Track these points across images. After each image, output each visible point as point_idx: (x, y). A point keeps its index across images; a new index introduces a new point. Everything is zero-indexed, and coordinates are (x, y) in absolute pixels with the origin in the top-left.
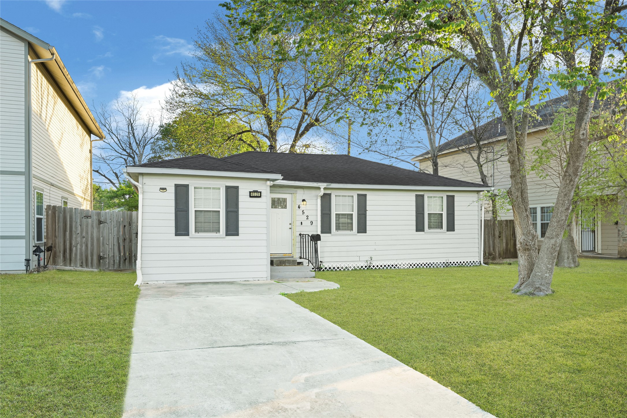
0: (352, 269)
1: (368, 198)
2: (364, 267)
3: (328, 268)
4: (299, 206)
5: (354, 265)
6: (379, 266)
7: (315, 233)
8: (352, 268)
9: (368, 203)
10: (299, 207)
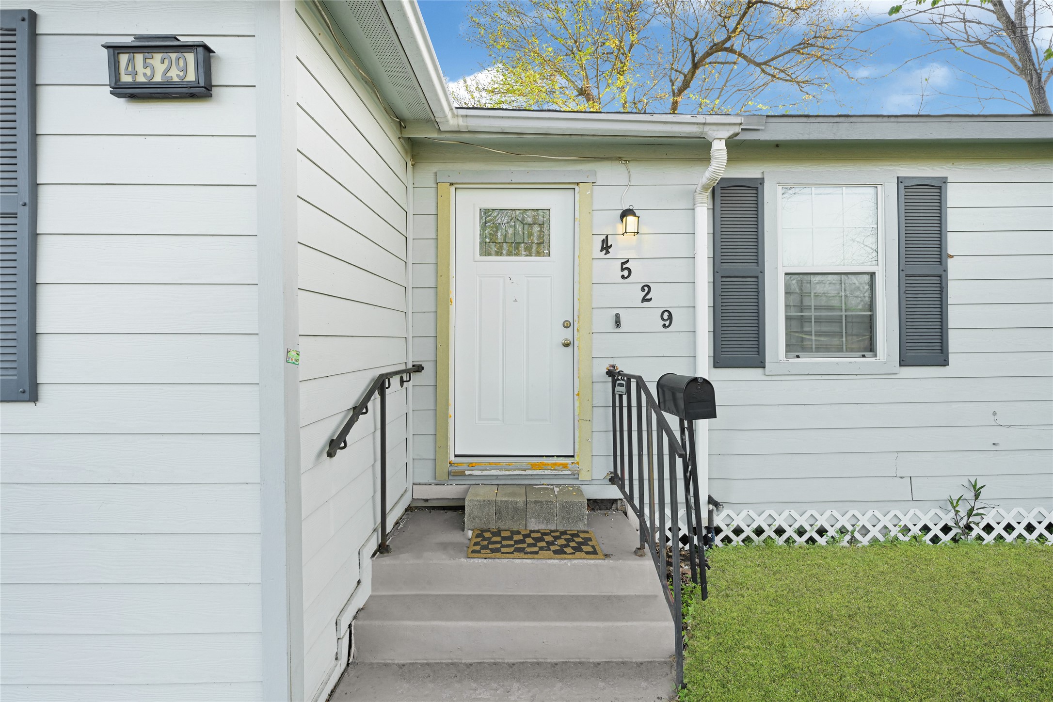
0: (875, 540)
1: (954, 196)
2: (936, 530)
3: (748, 532)
4: (605, 241)
5: (886, 521)
6: (1020, 529)
7: (683, 370)
8: (874, 532)
9: (954, 220)
10: (606, 247)
